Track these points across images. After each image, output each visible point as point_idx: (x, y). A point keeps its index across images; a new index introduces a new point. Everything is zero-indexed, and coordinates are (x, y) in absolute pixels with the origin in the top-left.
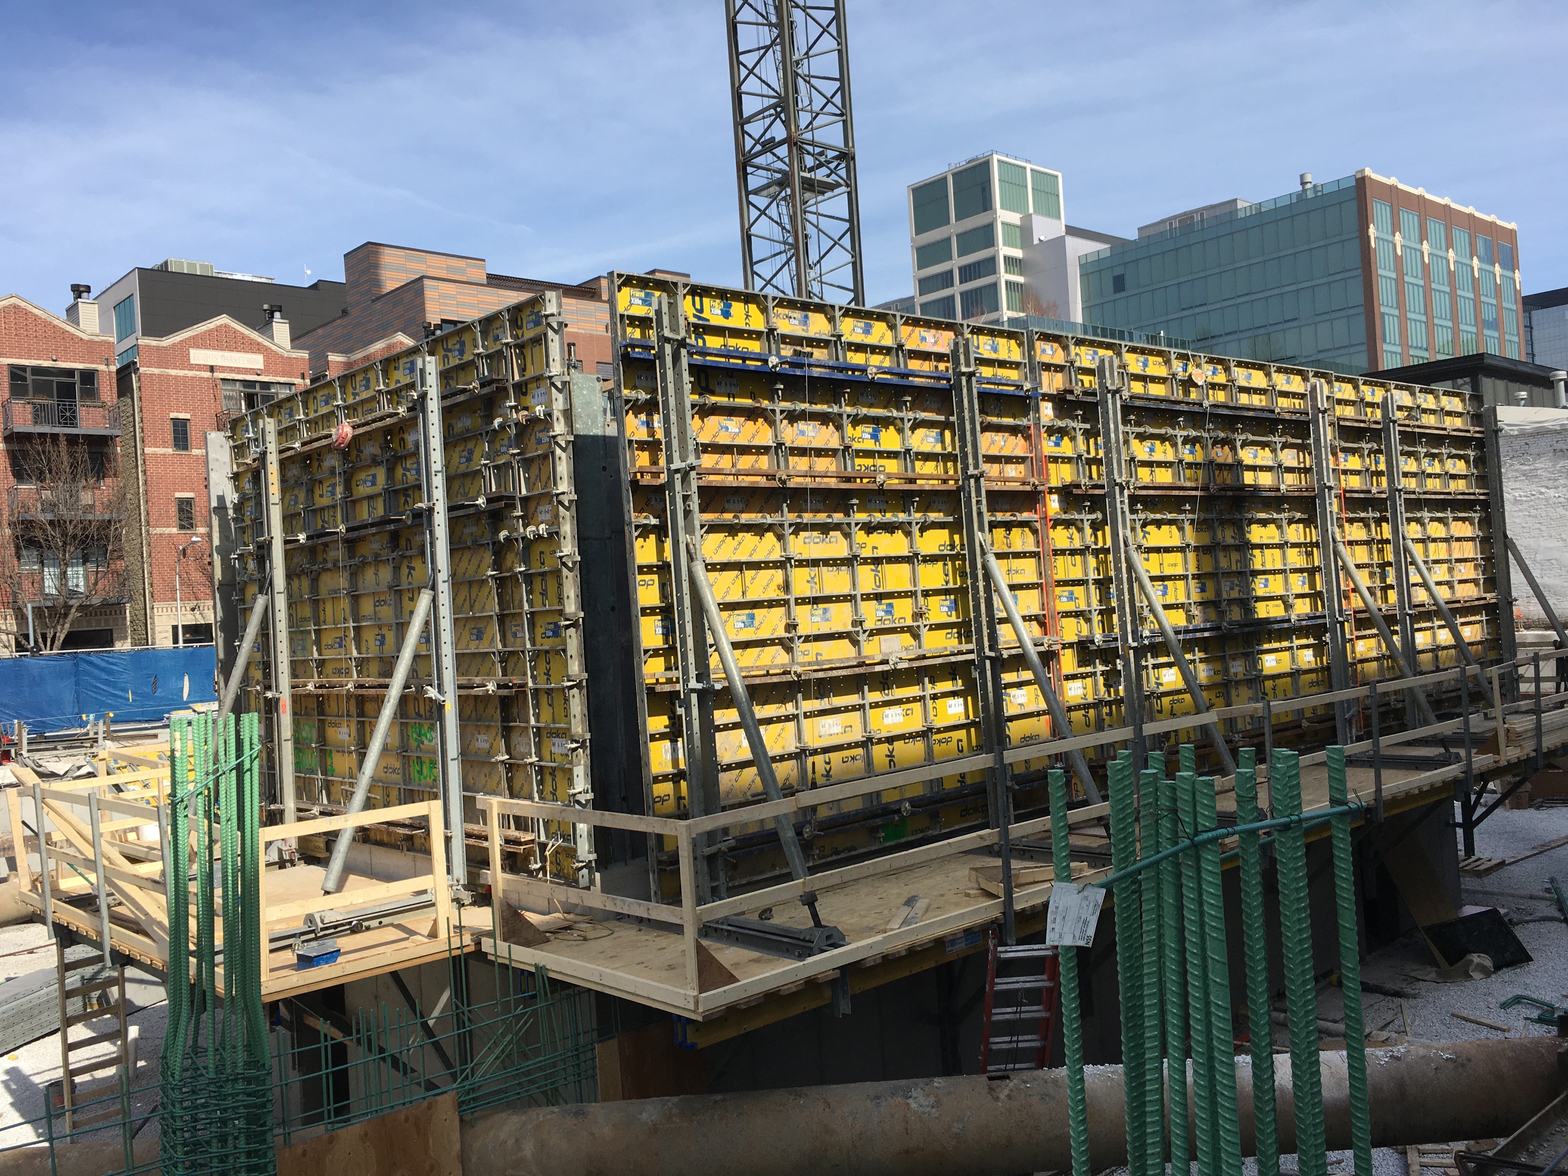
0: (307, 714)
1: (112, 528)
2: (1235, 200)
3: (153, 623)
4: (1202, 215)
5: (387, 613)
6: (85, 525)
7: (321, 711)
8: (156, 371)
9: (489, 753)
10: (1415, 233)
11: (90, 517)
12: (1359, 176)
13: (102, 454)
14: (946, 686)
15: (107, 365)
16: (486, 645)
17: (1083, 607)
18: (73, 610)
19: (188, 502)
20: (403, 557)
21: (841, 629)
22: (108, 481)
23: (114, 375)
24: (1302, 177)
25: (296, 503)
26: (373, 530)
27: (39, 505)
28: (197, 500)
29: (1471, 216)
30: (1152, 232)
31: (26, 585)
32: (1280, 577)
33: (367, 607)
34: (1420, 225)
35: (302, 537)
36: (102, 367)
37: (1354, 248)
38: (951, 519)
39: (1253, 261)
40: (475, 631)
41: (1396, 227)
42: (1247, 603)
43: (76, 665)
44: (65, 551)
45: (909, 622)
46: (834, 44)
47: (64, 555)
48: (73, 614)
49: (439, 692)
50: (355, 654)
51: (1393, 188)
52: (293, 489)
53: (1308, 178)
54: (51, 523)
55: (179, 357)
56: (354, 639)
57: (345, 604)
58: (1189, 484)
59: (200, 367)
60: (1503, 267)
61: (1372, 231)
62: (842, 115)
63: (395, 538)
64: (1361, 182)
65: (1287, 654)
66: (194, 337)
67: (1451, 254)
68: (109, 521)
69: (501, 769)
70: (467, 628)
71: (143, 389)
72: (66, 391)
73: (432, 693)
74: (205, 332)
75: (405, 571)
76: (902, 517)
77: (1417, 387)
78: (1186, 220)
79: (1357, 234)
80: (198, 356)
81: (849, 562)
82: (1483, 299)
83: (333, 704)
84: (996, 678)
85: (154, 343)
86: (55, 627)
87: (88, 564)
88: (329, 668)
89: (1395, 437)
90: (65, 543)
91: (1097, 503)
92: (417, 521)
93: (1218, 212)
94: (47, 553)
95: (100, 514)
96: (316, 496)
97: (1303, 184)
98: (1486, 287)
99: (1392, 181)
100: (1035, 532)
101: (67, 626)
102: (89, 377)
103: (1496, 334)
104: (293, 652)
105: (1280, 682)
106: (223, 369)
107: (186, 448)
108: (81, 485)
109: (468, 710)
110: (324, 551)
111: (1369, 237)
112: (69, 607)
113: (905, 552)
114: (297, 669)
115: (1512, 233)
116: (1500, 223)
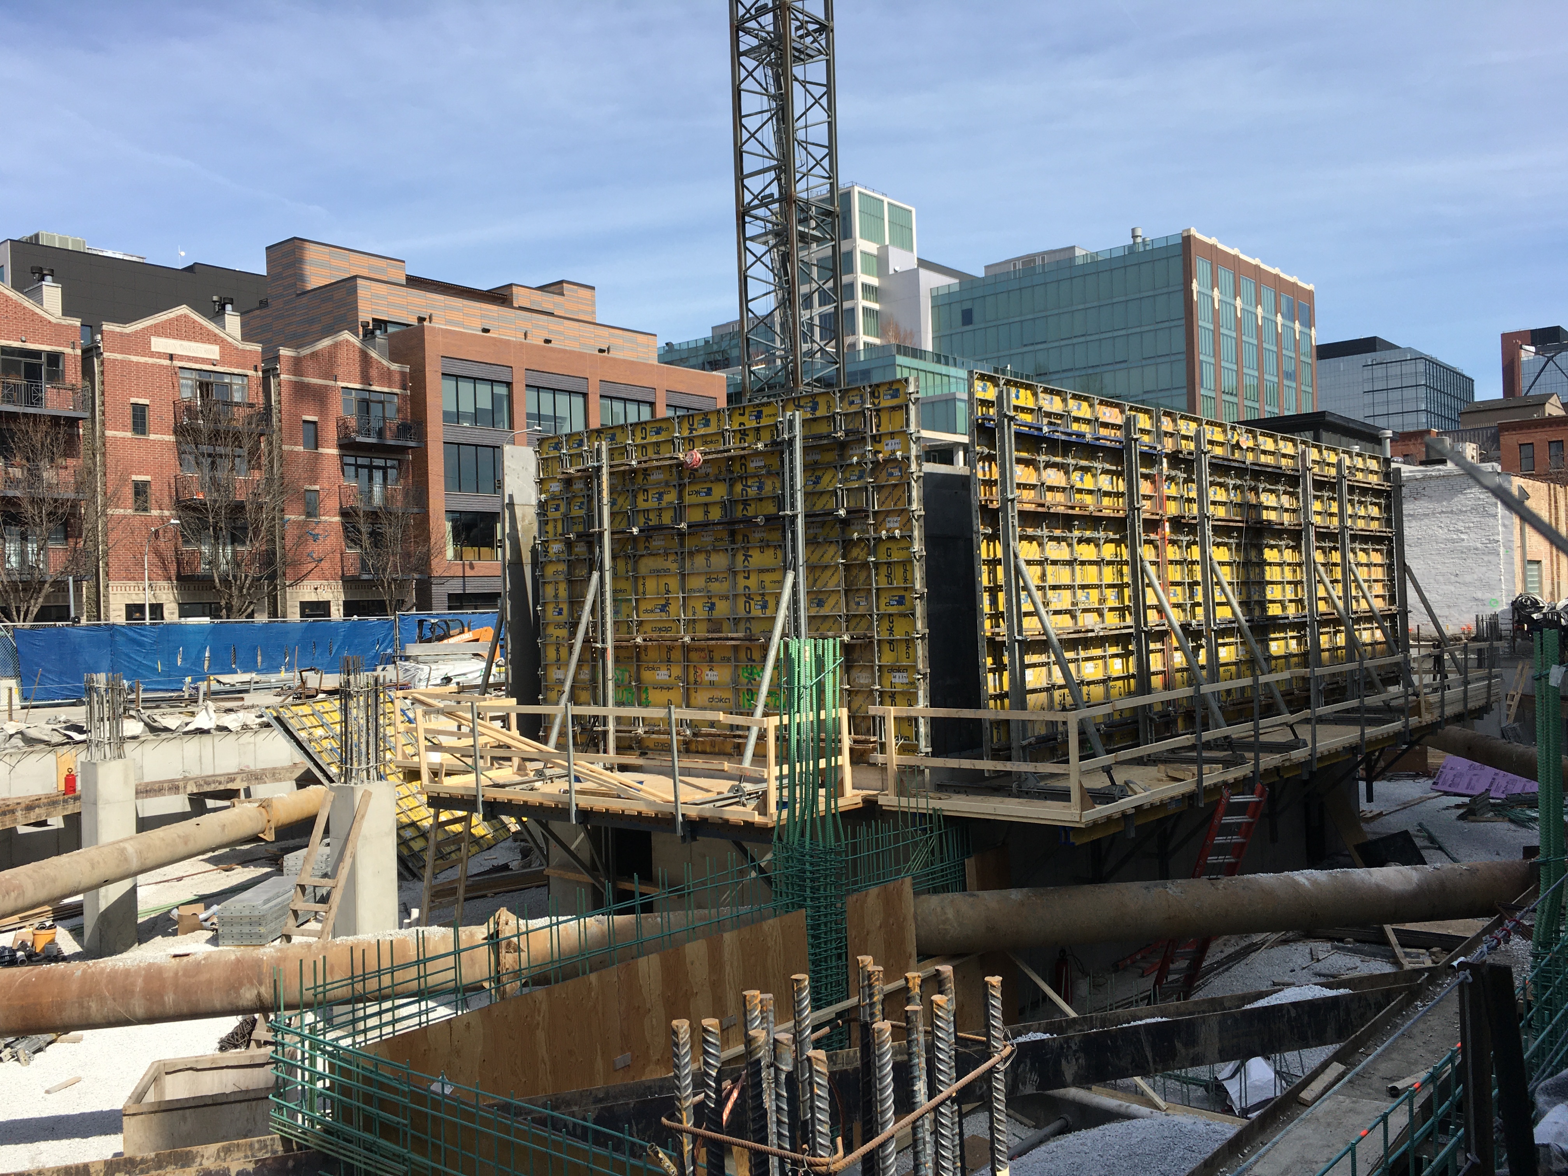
0: (617, 661)
2: (1073, 248)
3: (107, 601)
4: (1043, 259)
7: (638, 659)
8: (119, 356)
10: (1230, 290)
11: (61, 496)
12: (1185, 234)
14: (1113, 650)
15: (73, 348)
17: (1181, 601)
18: (47, 586)
19: (146, 484)
21: (1064, 608)
23: (79, 359)
24: (1133, 230)
28: (153, 483)
29: (1277, 276)
30: (997, 270)
32: (1279, 586)
34: (1235, 282)
35: (635, 530)
36: (68, 350)
37: (1178, 300)
38: (1118, 537)
39: (1088, 305)
41: (1214, 284)
42: (1263, 604)
45: (1097, 606)
46: (824, 116)
48: (47, 588)
51: (1213, 247)
53: (1139, 232)
55: (141, 344)
58: (1238, 518)
59: (160, 355)
60: (1301, 324)
61: (1195, 286)
62: (829, 178)
63: (732, 534)
64: (1187, 240)
65: (1282, 642)
66: (156, 326)
67: (1238, 302)
71: (106, 374)
72: (32, 373)
74: (166, 321)
76: (1096, 535)
77: (1279, 435)
78: (1029, 261)
79: (1181, 287)
80: (160, 344)
81: (1070, 563)
82: (1284, 352)
83: (652, 653)
84: (1147, 646)
85: (118, 329)
86: (28, 602)
89: (1345, 489)
91: (1192, 529)
93: (1058, 257)
95: (64, 493)
97: (1134, 237)
98: (1286, 342)
99: (1212, 241)
100: (1156, 547)
101: (41, 600)
102: (54, 358)
103: (1294, 385)
105: (1279, 661)
106: (182, 358)
107: (144, 433)
111: (1192, 291)
113: (1094, 558)
115: (1310, 294)
116: (1300, 284)
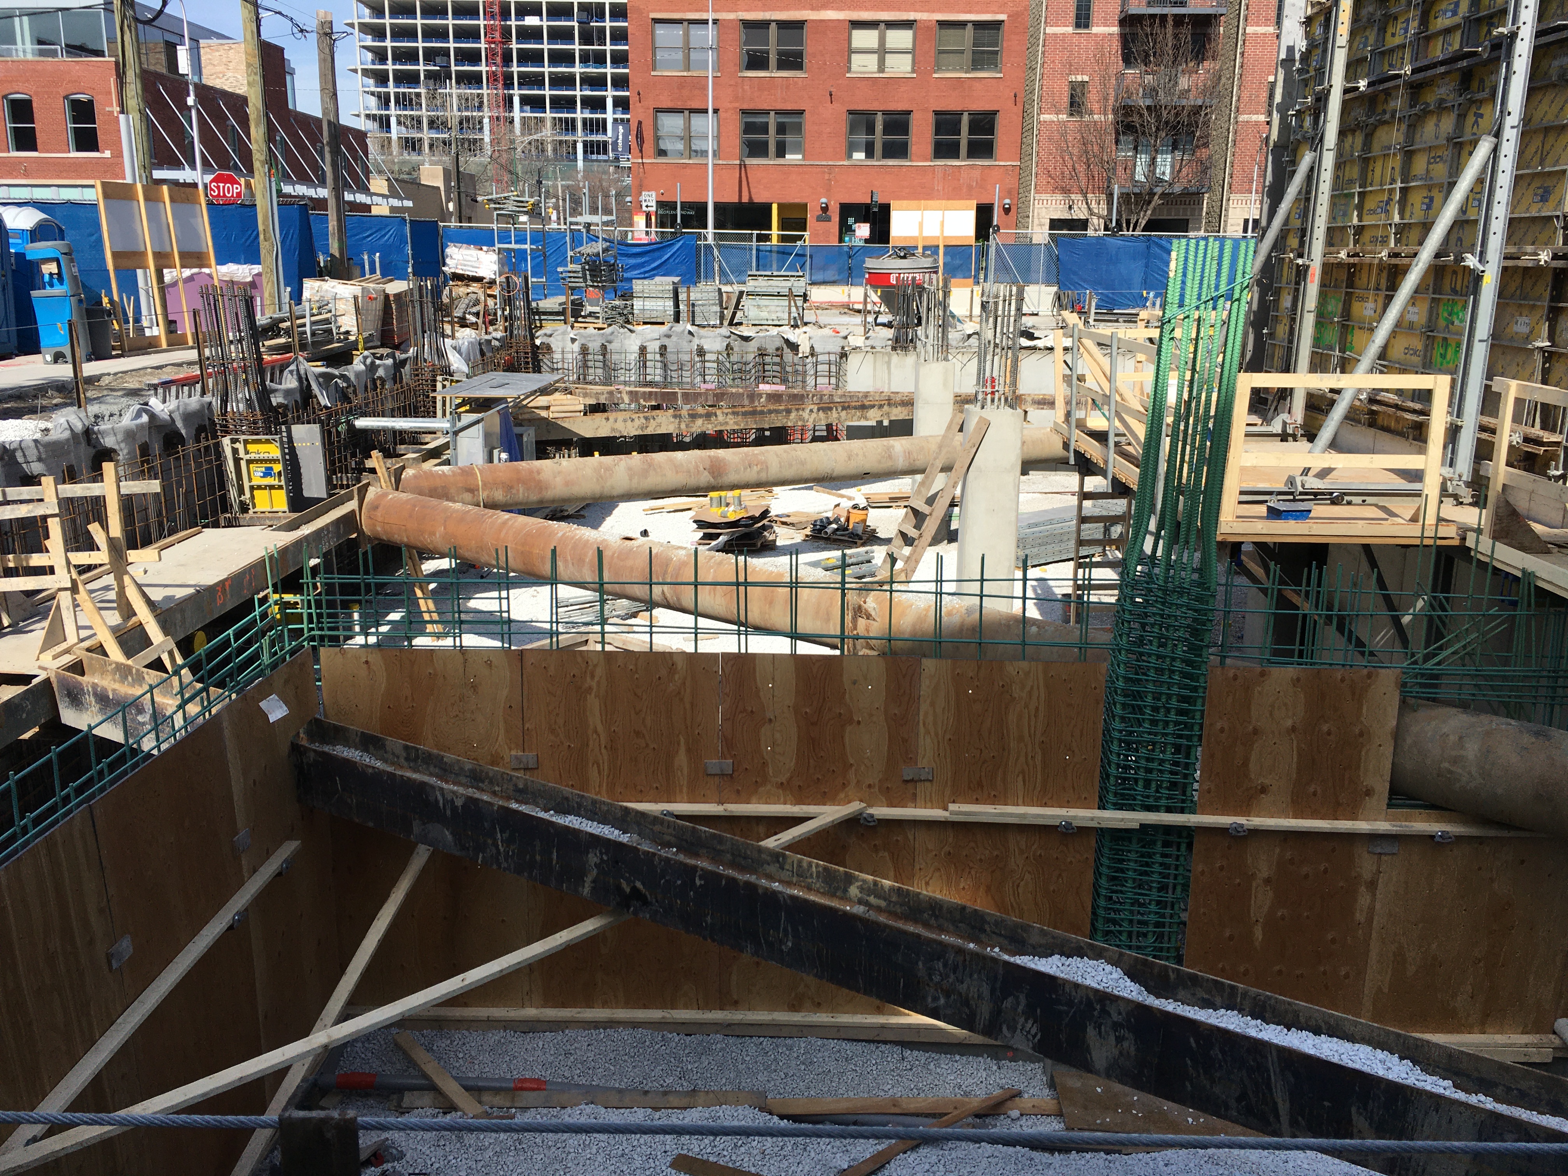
0: (1335, 286)
1: (1203, 113)
3: (1226, 215)
5: (1440, 171)
6: (1178, 111)
7: (1351, 284)
9: (1528, 339)
11: (1184, 102)
13: (1205, 35)
16: (1551, 208)
20: (1472, 102)
22: (1206, 63)
25: (1365, 46)
26: (1442, 69)
27: (1141, 90)
31: (1120, 170)
33: (1420, 165)
35: (1362, 84)
40: (1540, 191)
43: (1148, 247)
44: (1156, 137)
47: (1156, 141)
48: (1156, 201)
49: (1480, 261)
50: (1397, 219)
52: (1365, 28)
54: (1149, 108)
56: (1399, 202)
57: (1396, 162)
63: (1467, 79)
68: (1201, 107)
69: (1538, 358)
70: (1533, 186)
73: (1471, 261)
75: (1471, 119)
83: (1364, 276)
87: (1176, 152)
88: (1367, 236)
90: (1158, 129)
92: (1495, 54)
94: (1142, 139)
95: (1194, 100)
96: (1388, 35)
101: (1149, 212)
104: (1332, 217)
108: (1180, 68)
109: (1513, 287)
110: (1386, 101)
112: (1152, 194)
114: (1333, 236)
